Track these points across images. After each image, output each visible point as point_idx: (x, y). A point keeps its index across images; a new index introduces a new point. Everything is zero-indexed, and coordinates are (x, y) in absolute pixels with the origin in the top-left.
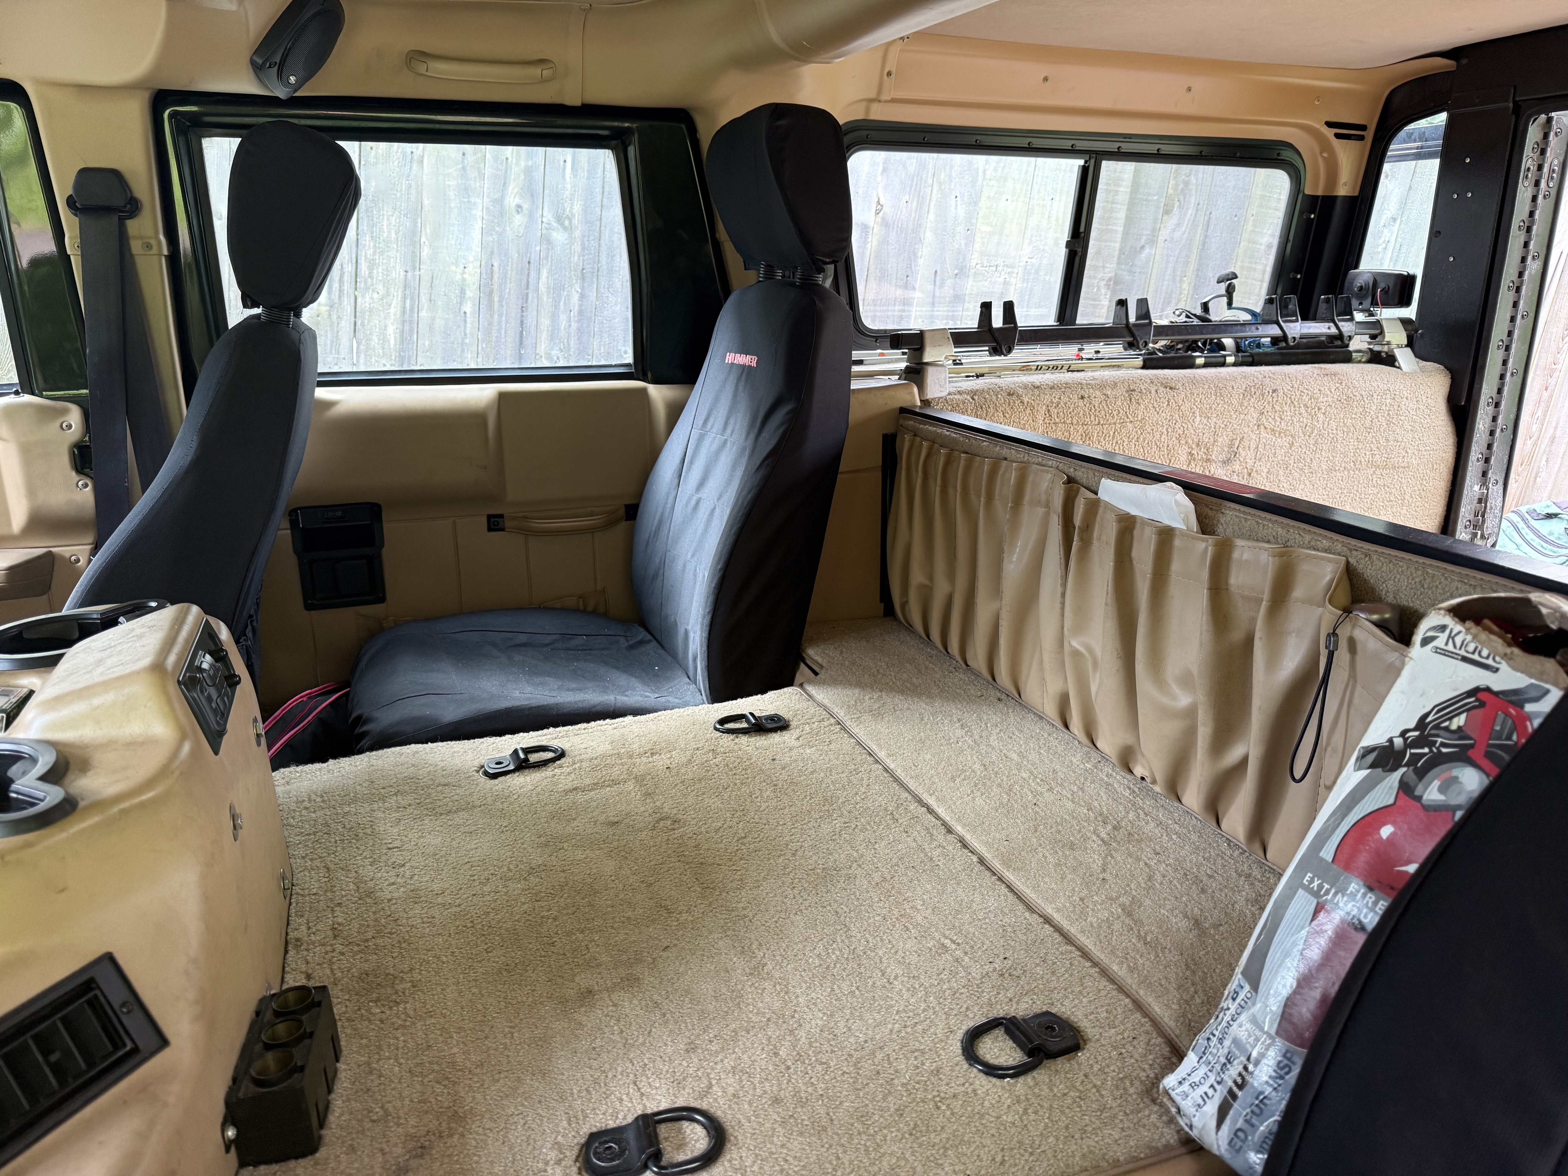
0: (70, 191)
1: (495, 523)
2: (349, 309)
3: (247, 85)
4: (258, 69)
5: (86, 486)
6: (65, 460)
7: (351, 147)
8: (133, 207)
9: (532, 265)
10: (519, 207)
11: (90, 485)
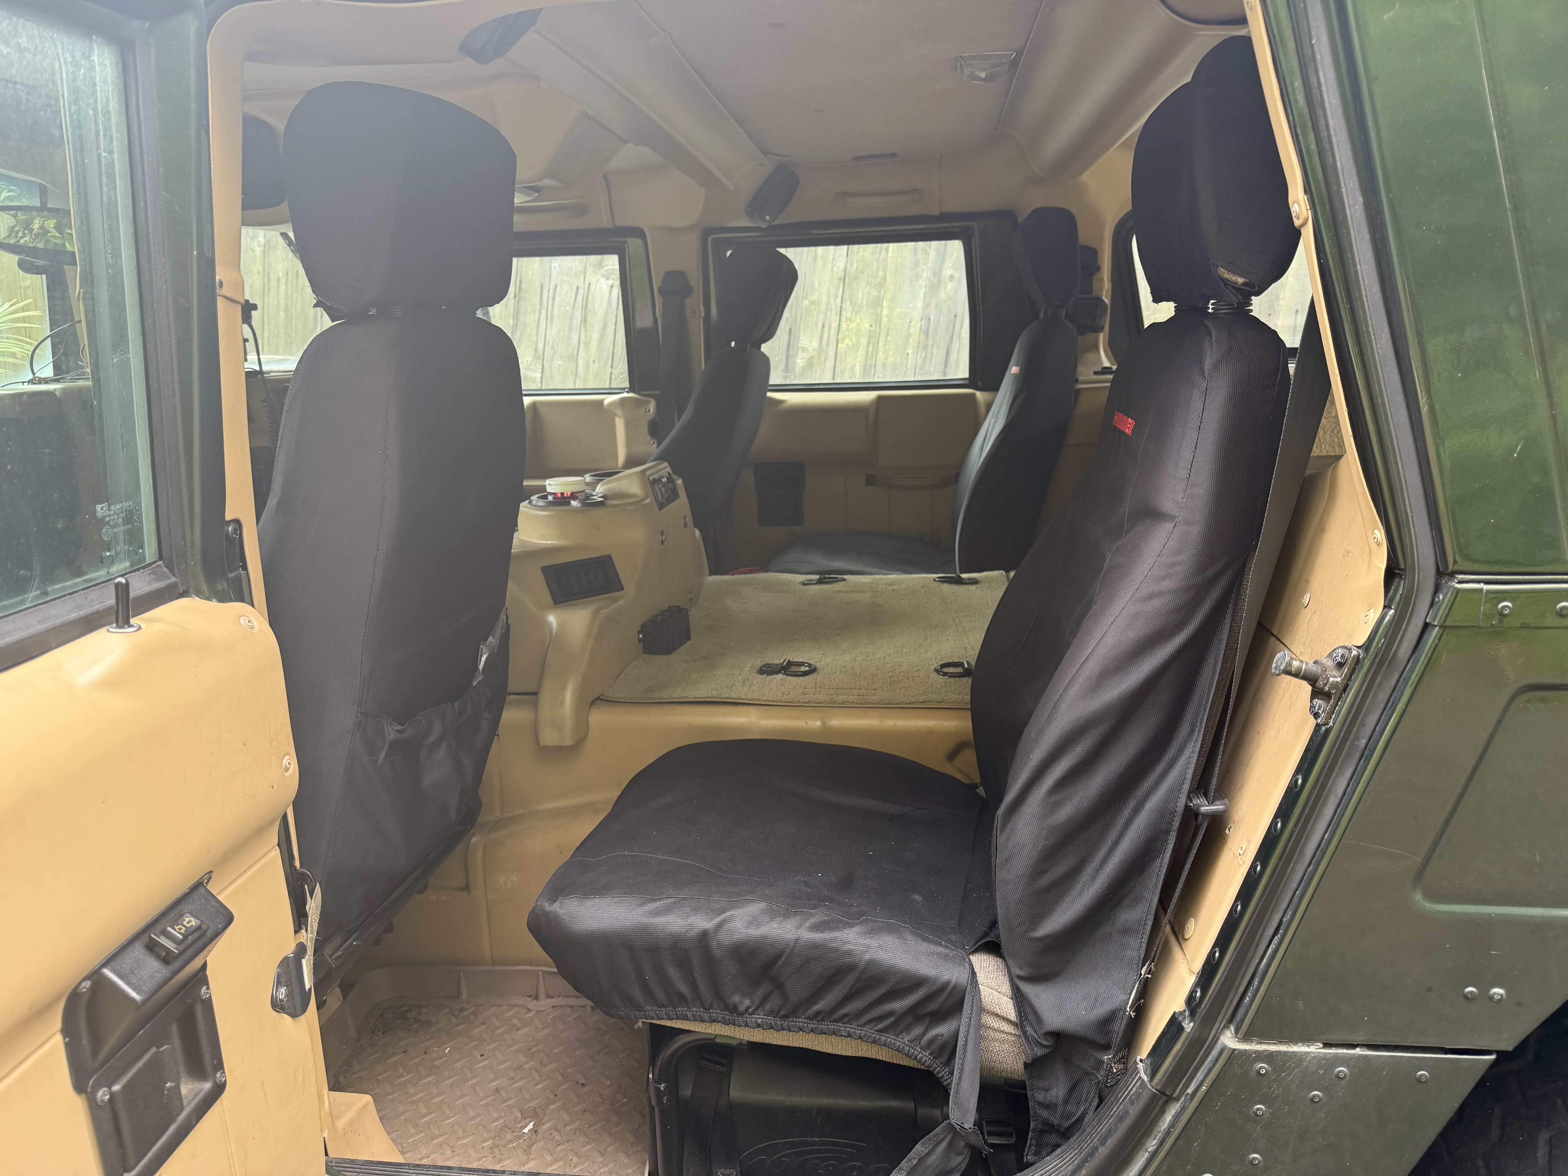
0: (660, 284)
1: (870, 480)
2: (832, 354)
3: (745, 223)
4: (750, 214)
5: (654, 443)
6: (645, 429)
7: (790, 253)
8: (688, 291)
9: (957, 318)
10: (952, 277)
11: (656, 443)
